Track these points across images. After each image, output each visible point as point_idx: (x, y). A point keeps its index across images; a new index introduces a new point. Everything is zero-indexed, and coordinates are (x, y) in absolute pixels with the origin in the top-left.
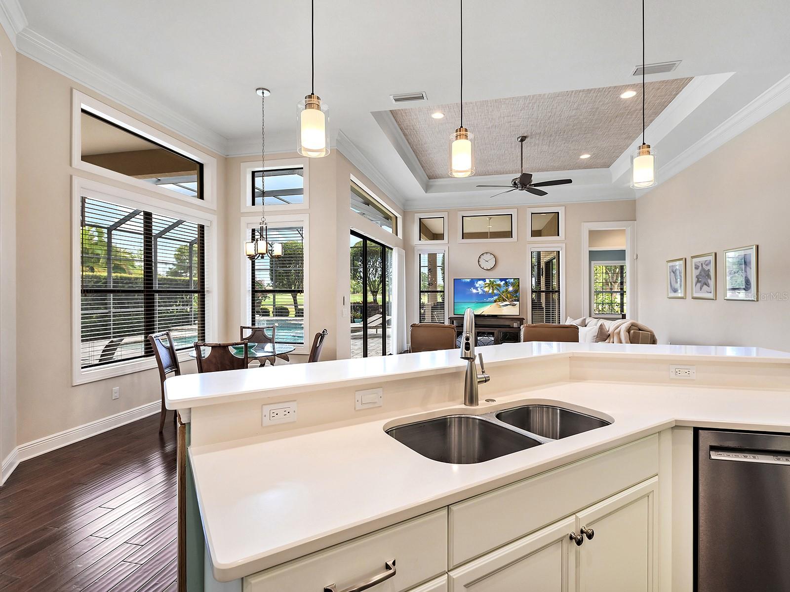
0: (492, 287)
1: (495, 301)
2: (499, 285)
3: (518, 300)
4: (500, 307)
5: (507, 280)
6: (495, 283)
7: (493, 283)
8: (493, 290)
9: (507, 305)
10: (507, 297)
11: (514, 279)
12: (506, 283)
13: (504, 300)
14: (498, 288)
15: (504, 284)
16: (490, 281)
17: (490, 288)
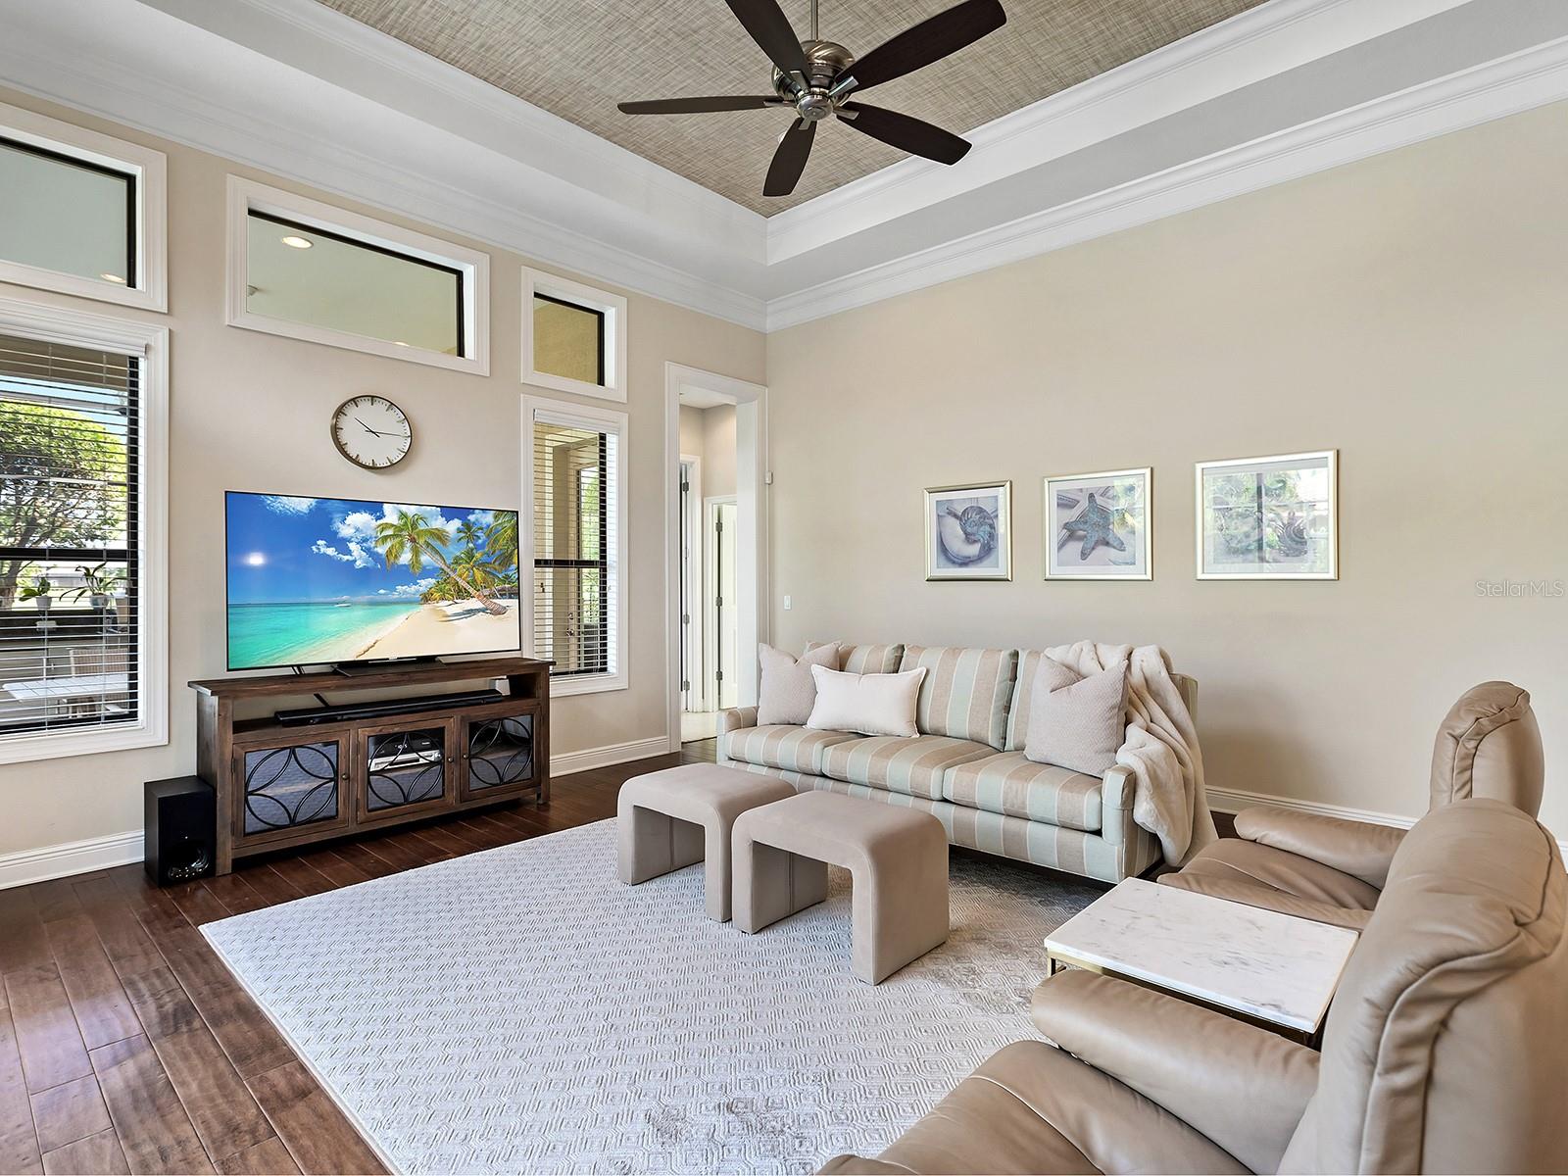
0: (413, 540)
1: (426, 598)
2: (439, 535)
3: (516, 594)
4: (448, 619)
5: (472, 518)
6: (422, 526)
7: (414, 525)
8: (416, 552)
9: (471, 612)
10: (473, 583)
11: (498, 513)
12: (467, 527)
13: (462, 594)
14: (437, 544)
15: (459, 531)
16: (403, 516)
17: (402, 545)
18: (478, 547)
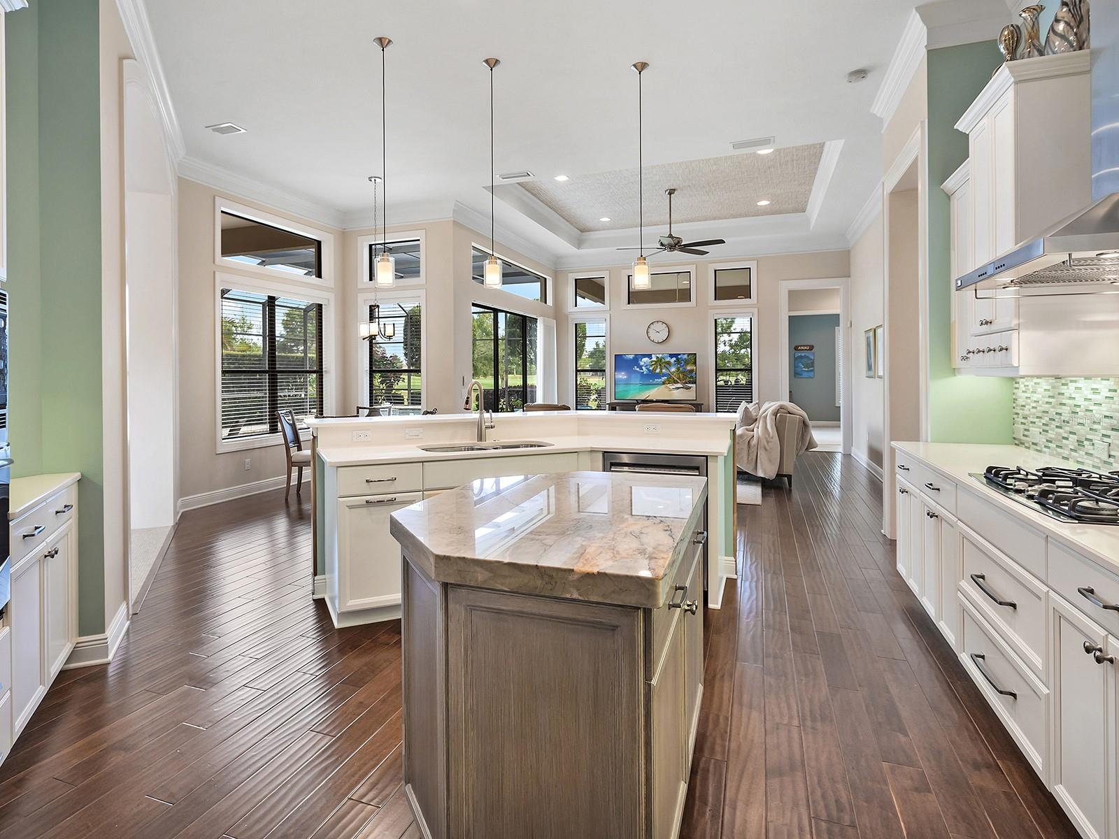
0: (660, 365)
1: (664, 383)
2: (669, 363)
3: (695, 383)
4: (671, 390)
5: (679, 357)
6: (663, 360)
7: (661, 361)
8: (661, 369)
9: (679, 388)
10: (679, 378)
11: (689, 355)
12: (678, 359)
13: (676, 382)
14: (668, 366)
15: (675, 361)
16: (657, 358)
17: (657, 367)
18: (681, 367)
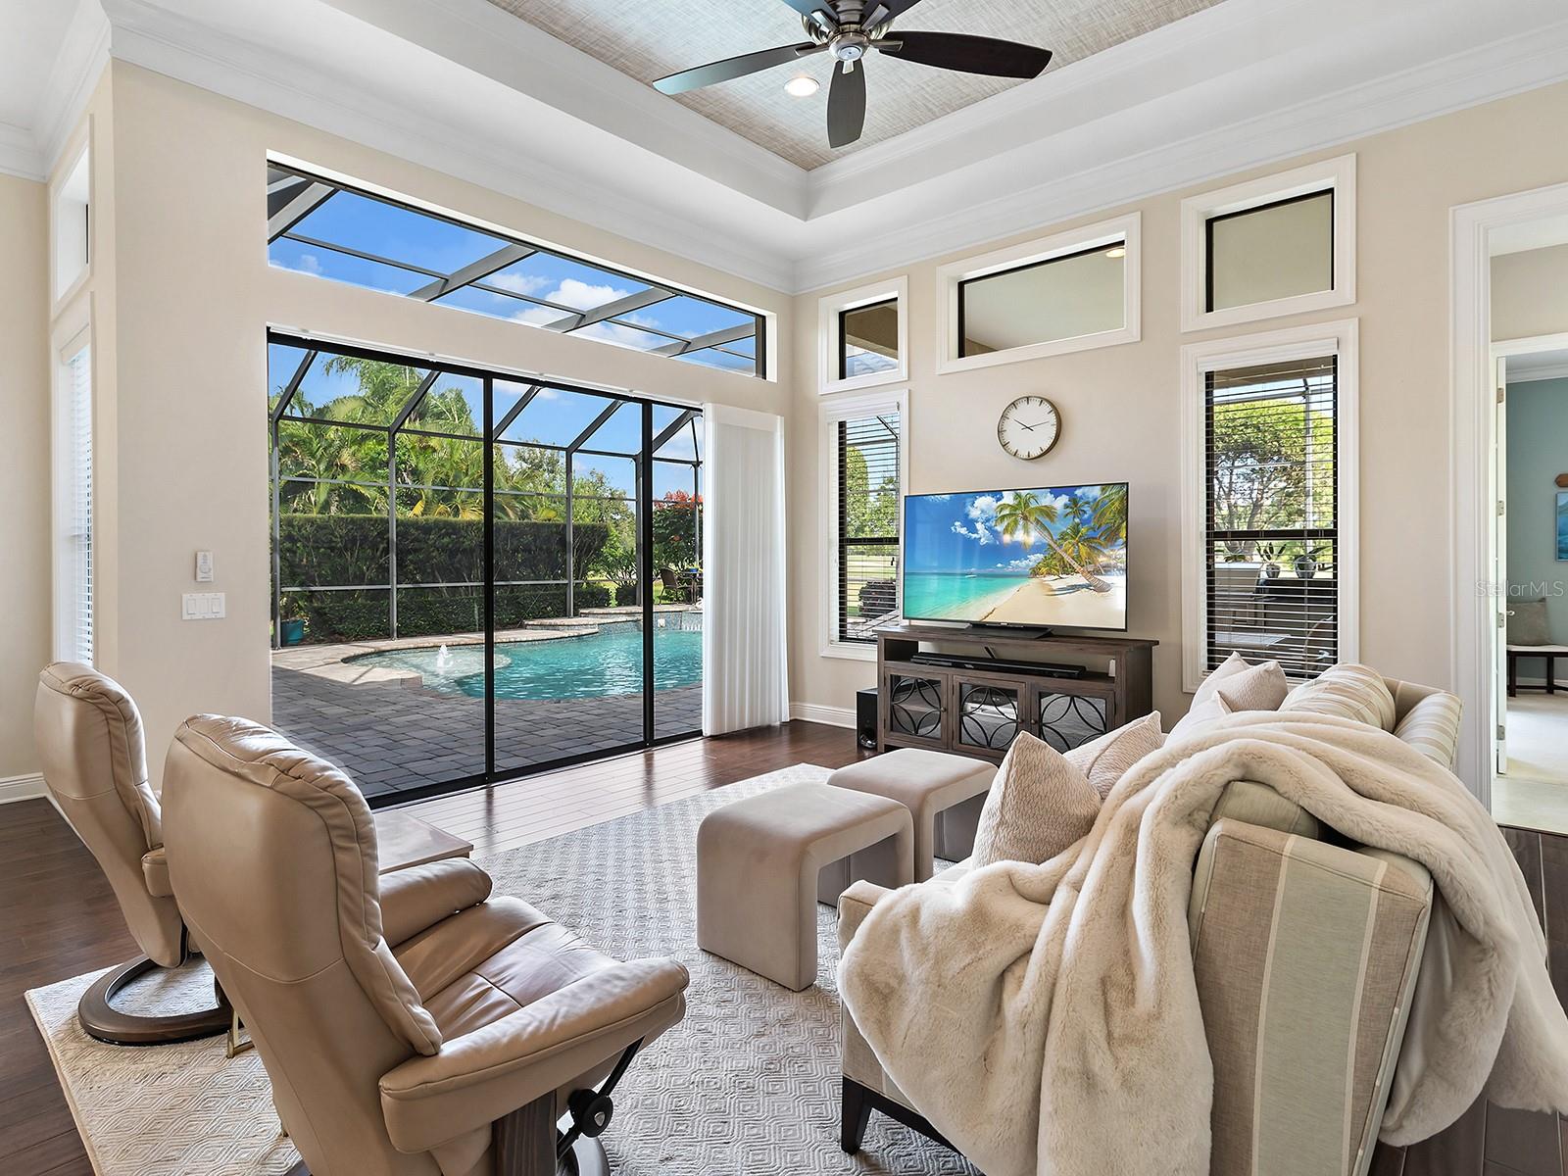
0: (1025, 517)
1: (1035, 572)
2: (1048, 512)
4: (1053, 593)
5: (1078, 492)
6: (1033, 505)
7: (1027, 504)
8: (1027, 530)
9: (1075, 588)
10: (1078, 558)
11: (1105, 486)
12: (1074, 503)
13: (1067, 569)
14: (1045, 521)
15: (1066, 506)
16: (1019, 497)
17: (1016, 522)
18: (1083, 523)
